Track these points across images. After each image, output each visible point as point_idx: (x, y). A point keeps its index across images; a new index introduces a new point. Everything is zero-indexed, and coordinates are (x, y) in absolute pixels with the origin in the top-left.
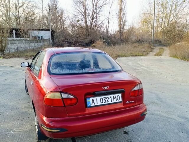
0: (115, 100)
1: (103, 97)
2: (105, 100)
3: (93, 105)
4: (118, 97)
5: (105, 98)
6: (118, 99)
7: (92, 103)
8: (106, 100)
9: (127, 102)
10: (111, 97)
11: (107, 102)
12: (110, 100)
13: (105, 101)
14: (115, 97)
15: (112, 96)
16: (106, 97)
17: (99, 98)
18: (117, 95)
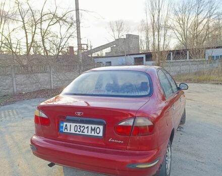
0: (93, 132)
1: (78, 125)
2: (80, 128)
3: (66, 131)
4: (98, 129)
5: (80, 126)
6: (98, 132)
7: (65, 129)
8: (82, 129)
9: (110, 140)
10: (88, 127)
11: (82, 132)
12: (86, 130)
13: (79, 130)
14: (93, 128)
15: (90, 126)
16: (82, 125)
17: (73, 125)
18: (96, 126)
